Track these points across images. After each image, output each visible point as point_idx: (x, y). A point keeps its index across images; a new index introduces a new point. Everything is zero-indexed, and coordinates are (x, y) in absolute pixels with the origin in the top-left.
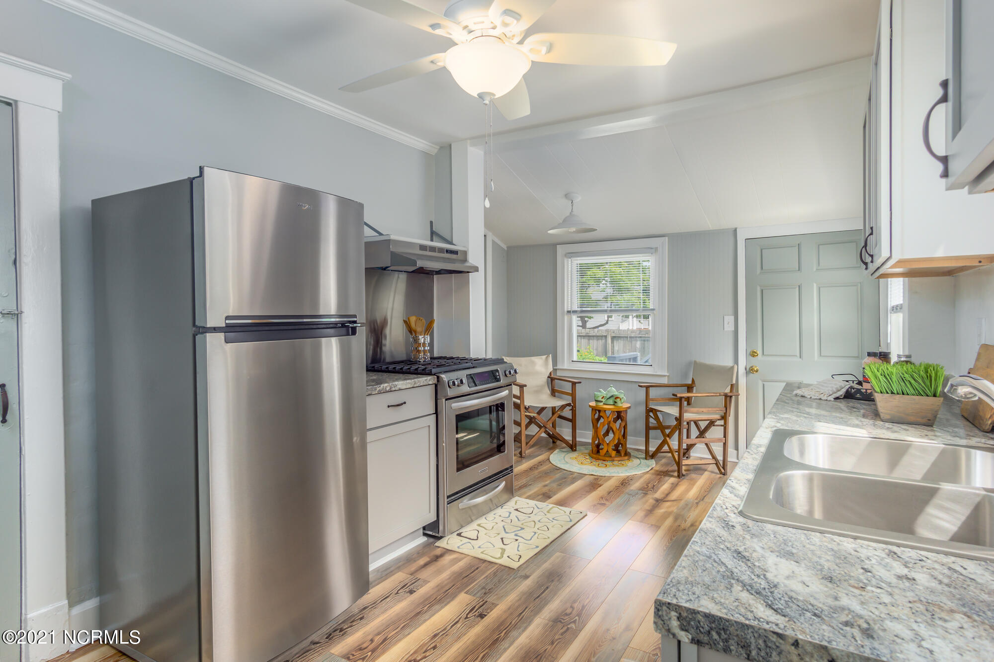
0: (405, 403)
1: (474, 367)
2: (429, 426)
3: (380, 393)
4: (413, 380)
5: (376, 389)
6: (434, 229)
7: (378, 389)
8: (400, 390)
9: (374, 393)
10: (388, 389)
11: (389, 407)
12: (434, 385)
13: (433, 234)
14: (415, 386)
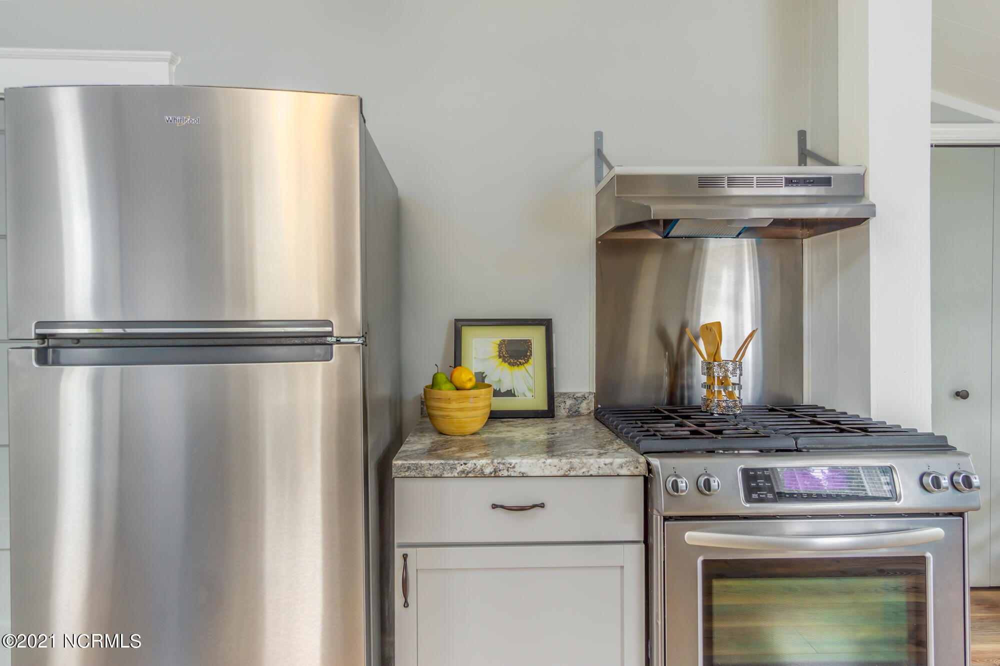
0: (542, 506)
1: (798, 450)
2: (622, 567)
3: (465, 474)
4: (564, 461)
5: (453, 468)
6: (809, 147)
7: (460, 468)
8: (523, 476)
9: (450, 475)
10: (487, 471)
11: (495, 506)
12: (642, 479)
13: (804, 156)
14: (572, 473)
